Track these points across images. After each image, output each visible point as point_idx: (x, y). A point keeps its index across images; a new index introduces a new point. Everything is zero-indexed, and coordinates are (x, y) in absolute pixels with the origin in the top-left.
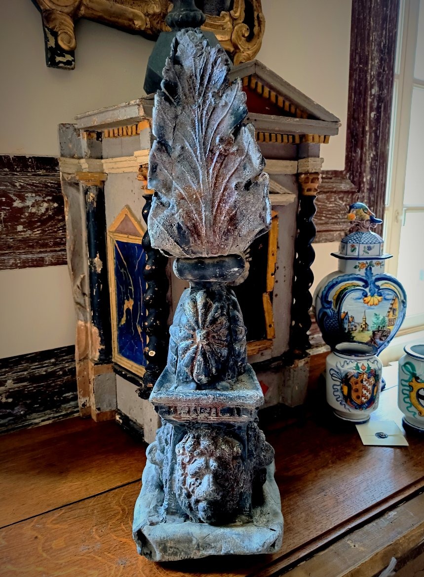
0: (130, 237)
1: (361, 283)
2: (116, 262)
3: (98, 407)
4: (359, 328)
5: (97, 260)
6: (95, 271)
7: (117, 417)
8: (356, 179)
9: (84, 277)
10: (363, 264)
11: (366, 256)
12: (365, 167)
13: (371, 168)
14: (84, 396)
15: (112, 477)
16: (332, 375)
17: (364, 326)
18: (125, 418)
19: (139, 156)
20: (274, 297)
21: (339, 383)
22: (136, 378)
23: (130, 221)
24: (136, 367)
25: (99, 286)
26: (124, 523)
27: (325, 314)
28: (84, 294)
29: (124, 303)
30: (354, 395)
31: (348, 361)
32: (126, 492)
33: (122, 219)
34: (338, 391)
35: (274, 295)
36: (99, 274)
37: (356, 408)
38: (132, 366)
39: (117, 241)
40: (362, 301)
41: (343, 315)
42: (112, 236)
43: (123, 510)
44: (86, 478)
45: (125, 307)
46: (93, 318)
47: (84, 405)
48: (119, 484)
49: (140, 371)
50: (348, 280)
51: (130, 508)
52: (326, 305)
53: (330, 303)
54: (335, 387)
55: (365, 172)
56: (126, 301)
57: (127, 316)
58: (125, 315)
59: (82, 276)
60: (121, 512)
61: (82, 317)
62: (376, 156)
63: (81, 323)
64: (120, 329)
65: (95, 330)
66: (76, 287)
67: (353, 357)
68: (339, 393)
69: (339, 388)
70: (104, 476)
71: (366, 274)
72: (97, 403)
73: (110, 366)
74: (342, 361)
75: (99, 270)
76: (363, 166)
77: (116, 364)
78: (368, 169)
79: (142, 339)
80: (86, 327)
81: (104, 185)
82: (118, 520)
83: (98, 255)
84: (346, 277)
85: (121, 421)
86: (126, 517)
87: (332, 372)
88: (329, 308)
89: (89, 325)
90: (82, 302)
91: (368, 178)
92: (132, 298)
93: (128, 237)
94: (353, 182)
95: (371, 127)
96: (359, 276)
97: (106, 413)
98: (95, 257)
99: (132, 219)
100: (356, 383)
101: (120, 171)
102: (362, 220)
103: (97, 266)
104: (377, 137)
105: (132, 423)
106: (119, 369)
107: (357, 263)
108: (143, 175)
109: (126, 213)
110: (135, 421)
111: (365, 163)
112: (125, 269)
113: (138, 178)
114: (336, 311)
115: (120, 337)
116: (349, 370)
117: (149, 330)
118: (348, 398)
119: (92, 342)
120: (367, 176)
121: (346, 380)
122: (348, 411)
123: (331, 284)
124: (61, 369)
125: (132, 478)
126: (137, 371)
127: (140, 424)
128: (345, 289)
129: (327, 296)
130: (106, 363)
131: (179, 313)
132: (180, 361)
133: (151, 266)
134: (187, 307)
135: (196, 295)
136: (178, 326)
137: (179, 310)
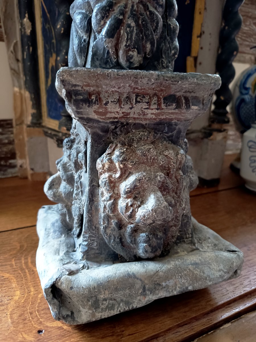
2: (43, 21)
3: (32, 167)
5: (26, 20)
6: (25, 32)
9: (17, 42)
14: (22, 158)
16: (250, 147)
20: (198, 65)
25: (29, 49)
27: (243, 101)
28: (18, 60)
29: (49, 62)
35: (198, 61)
36: (28, 36)
43: (22, 246)
45: (50, 66)
46: (26, 83)
47: (21, 166)
52: (244, 91)
53: (247, 89)
54: (253, 158)
57: (52, 75)
59: (15, 41)
61: (17, 84)
63: (16, 89)
64: (48, 91)
65: (27, 95)
66: (10, 52)
70: (18, 218)
72: (31, 163)
73: (40, 130)
75: (28, 31)
77: (46, 127)
80: (20, 93)
83: (27, 15)
86: (21, 253)
87: (251, 144)
88: (247, 94)
89: (22, 90)
90: (16, 69)
92: (54, 52)
97: (39, 174)
98: (25, 17)
103: (26, 27)
114: (254, 96)
119: (26, 107)
124: (7, 138)
129: (245, 83)
130: (37, 127)
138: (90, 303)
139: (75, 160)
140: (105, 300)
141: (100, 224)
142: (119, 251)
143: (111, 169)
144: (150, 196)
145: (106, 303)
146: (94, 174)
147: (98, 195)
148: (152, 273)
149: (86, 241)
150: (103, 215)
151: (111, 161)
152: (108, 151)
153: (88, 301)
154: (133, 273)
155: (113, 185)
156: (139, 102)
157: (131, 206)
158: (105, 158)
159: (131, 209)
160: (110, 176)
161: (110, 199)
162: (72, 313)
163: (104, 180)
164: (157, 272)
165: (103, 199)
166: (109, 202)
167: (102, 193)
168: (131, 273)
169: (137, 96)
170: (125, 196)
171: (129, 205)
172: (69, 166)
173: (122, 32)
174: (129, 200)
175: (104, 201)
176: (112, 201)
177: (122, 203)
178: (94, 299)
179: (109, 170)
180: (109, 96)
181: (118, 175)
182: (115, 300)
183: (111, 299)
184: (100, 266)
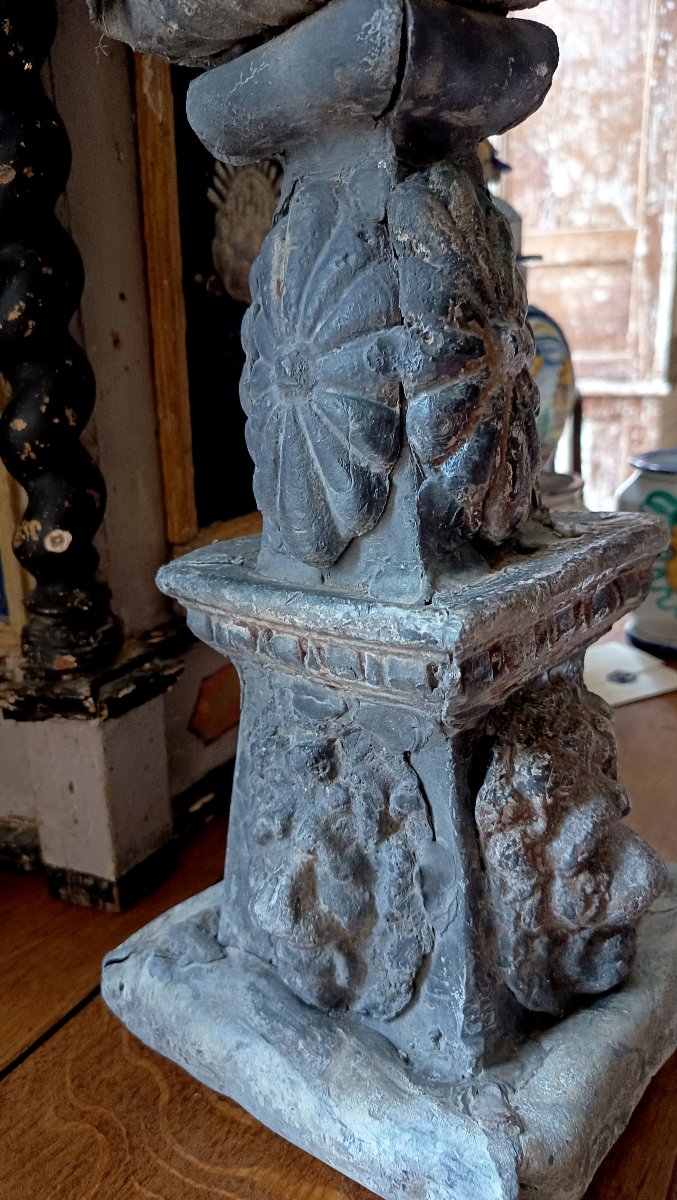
26: (141, 1175)
32: (70, 1056)
43: (102, 1126)
48: (26, 1038)
51: (121, 1107)
60: (100, 1136)
82: (108, 1174)
86: (132, 1149)
117: (34, 448)
125: (61, 1000)
131: (369, 271)
132: (421, 477)
133: (18, 167)
134: (429, 226)
135: (426, 180)
136: (389, 326)
137: (352, 259)
139: (380, 813)
140: (596, 1140)
141: (506, 964)
142: (549, 1006)
143: (522, 815)
144: (625, 851)
146: (472, 840)
147: (489, 890)
148: (647, 1021)
149: (476, 1021)
150: (512, 938)
151: (517, 794)
152: (495, 769)
154: (620, 1044)
155: (533, 855)
157: (595, 892)
158: (498, 792)
159: (596, 900)
160: (524, 834)
161: (532, 894)
163: (510, 852)
164: (653, 1012)
165: (510, 896)
166: (529, 903)
167: (503, 886)
168: (617, 1047)
170: (571, 874)
171: (589, 890)
172: (337, 829)
174: (582, 877)
175: (515, 900)
176: (538, 895)
177: (561, 896)
179: (518, 818)
181: (540, 825)
182: (608, 1127)
183: (603, 1132)
184: (523, 1068)
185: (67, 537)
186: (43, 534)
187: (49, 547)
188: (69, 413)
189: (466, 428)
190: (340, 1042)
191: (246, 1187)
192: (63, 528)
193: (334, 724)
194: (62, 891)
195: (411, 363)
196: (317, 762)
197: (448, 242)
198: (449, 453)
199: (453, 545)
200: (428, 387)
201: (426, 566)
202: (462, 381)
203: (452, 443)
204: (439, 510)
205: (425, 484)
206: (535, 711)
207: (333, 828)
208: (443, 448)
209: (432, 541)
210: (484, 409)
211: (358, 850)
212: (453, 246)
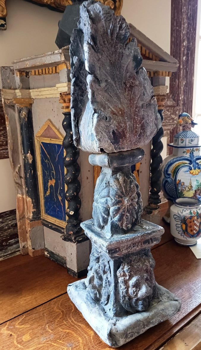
0: (52, 139)
1: (188, 162)
2: (42, 156)
3: (33, 248)
4: (187, 189)
5: (29, 155)
6: (28, 162)
7: (46, 253)
8: (176, 98)
9: (21, 166)
10: (188, 150)
11: (190, 145)
12: (181, 91)
13: (184, 91)
14: (24, 241)
15: (50, 291)
16: (175, 219)
17: (190, 188)
18: (51, 253)
19: (59, 87)
20: (140, 173)
21: (179, 223)
22: (59, 228)
23: (51, 129)
24: (58, 222)
25: (31, 172)
26: (65, 320)
27: (167, 181)
28: (21, 177)
29: (48, 182)
30: (189, 230)
31: (185, 209)
32: (61, 300)
33: (46, 128)
34: (179, 228)
35: (140, 171)
36: (30, 164)
37: (191, 237)
38: (55, 221)
39: (42, 143)
40: (189, 172)
41: (177, 181)
42: (38, 139)
43: (62, 312)
44: (35, 293)
45: (49, 184)
46: (28, 192)
47: (24, 247)
48: (56, 295)
49: (61, 224)
50: (180, 160)
51: (66, 310)
52: (167, 176)
53: (169, 175)
54: (177, 225)
55: (180, 93)
56: (50, 181)
57: (50, 190)
58: (49, 189)
59: (19, 166)
60: (62, 313)
61: (20, 192)
62: (186, 84)
63: (20, 195)
64: (46, 198)
65: (29, 199)
66: (15, 173)
67: (188, 207)
68: (180, 229)
69: (180, 226)
70: (46, 291)
71: (190, 156)
72: (32, 245)
73: (40, 221)
74: (181, 209)
75: (30, 161)
76: (179, 90)
77: (44, 220)
78: (182, 92)
79: (62, 204)
80: (23, 198)
81: (32, 106)
82: (61, 318)
83: (29, 152)
84: (178, 159)
85: (49, 255)
86: (65, 316)
87: (175, 217)
88: (169, 178)
89: (24, 196)
90: (20, 182)
91: (182, 97)
92: (54, 178)
93: (51, 140)
94: (174, 100)
95: (183, 66)
96: (186, 158)
97: (38, 251)
98: (28, 153)
99: (53, 128)
100: (191, 222)
101: (44, 97)
102: (187, 123)
103: (29, 159)
104: (187, 72)
105: (56, 256)
106: (46, 223)
107: (185, 150)
108: (63, 99)
109: (49, 124)
110: (58, 255)
111: (181, 88)
112: (49, 160)
113: (60, 102)
114: (174, 179)
115: (46, 203)
116: (186, 215)
117: (69, 198)
118: (185, 232)
119: (27, 207)
120: (182, 96)
121: (184, 221)
122: (185, 239)
123: (169, 163)
124: (6, 225)
125: (63, 291)
126: (59, 224)
127: (61, 257)
128: (179, 166)
129: (167, 171)
130: (37, 220)
131: (106, 189)
132: (112, 219)
133: (70, 158)
134: (114, 184)
135: (117, 175)
136: (108, 197)
137: (104, 187)
138: (125, 336)
139: (104, 270)
140: (130, 333)
141: (121, 300)
142: (129, 310)
143: (124, 275)
144: (143, 286)
145: (130, 335)
146: (116, 278)
147: (119, 286)
148: (146, 318)
149: (115, 308)
150: (122, 296)
151: (124, 272)
152: (121, 267)
153: (124, 335)
154: (139, 319)
155: (126, 282)
156: (134, 247)
157: (136, 291)
158: (121, 271)
159: (136, 292)
160: (124, 279)
161: (125, 289)
162: (116, 342)
163: (122, 281)
164: (148, 317)
165: (122, 288)
166: (125, 290)
167: (121, 286)
168: (138, 320)
169: (133, 245)
170: (132, 287)
171: (135, 291)
173: (124, 218)
174: (134, 288)
175: (122, 289)
176: (126, 289)
177: (131, 291)
178: (126, 334)
179: (123, 276)
180: (123, 248)
181: (128, 278)
182: (133, 332)
183: (132, 333)
184: (122, 318)
185: (73, 212)
186: (69, 212)
187: (70, 214)
188: (75, 193)
189: (118, 213)
190: (96, 306)
191: (80, 326)
192: (73, 211)
193: (99, 254)
194: (69, 272)
195: (110, 203)
196: (96, 259)
197: (117, 186)
198: (116, 216)
199: (118, 229)
200: (112, 206)
201: (111, 233)
202: (117, 206)
203: (116, 215)
204: (114, 224)
205: (112, 220)
206: (130, 259)
207: (98, 270)
208: (114, 216)
209: (113, 229)
210: (121, 210)
211: (101, 275)
212: (118, 187)
